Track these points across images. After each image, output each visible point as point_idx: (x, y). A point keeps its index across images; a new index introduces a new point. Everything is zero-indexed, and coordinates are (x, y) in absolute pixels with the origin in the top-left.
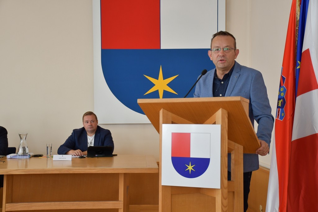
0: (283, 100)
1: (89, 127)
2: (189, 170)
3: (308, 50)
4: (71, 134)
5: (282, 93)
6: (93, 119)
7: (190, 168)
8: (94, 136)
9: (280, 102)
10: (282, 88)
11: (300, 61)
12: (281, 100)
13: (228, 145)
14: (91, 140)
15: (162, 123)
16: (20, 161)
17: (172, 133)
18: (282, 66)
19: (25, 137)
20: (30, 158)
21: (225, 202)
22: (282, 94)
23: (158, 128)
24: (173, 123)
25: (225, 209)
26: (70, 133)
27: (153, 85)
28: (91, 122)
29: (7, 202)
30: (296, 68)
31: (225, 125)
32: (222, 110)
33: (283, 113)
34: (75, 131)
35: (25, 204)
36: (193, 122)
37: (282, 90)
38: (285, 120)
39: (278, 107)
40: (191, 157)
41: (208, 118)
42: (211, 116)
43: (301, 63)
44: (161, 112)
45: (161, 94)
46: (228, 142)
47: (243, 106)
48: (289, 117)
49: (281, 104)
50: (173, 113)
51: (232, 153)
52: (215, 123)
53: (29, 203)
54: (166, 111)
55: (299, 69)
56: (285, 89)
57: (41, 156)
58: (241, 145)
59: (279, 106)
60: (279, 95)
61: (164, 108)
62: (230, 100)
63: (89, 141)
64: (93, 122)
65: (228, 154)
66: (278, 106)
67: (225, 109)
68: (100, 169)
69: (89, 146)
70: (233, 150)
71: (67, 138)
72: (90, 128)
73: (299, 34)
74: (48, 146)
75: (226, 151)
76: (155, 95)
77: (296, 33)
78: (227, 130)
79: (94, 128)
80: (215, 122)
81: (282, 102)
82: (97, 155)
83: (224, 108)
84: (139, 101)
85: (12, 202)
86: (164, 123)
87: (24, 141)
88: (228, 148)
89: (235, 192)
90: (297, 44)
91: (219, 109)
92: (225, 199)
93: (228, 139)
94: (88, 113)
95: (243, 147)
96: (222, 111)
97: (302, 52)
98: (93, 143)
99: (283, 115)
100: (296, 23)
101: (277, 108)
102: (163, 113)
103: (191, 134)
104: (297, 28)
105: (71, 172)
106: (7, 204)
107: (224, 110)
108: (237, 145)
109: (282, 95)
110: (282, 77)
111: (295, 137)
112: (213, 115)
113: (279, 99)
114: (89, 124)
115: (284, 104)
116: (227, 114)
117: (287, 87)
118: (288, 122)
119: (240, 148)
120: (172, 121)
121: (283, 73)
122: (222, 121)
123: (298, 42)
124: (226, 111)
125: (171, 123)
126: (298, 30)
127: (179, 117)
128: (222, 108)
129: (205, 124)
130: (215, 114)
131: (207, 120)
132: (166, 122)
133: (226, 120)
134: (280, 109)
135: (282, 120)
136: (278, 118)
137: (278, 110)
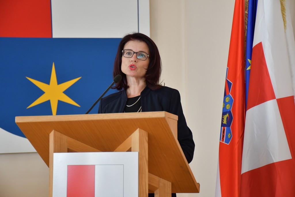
0: (229, 115)
3: (260, 45)
5: (228, 105)
9: (226, 117)
11: (251, 59)
12: (226, 114)
13: (149, 181)
15: (53, 151)
17: (68, 166)
18: (228, 66)
22: (228, 107)
23: (47, 160)
24: (69, 151)
27: (41, 93)
30: (246, 69)
31: (145, 152)
32: (139, 130)
33: (229, 134)
36: (98, 149)
37: (227, 101)
38: (232, 144)
39: (223, 125)
41: (121, 144)
42: (125, 140)
43: (252, 62)
44: (52, 135)
46: (149, 177)
47: (168, 125)
48: (237, 139)
49: (227, 120)
50: (69, 137)
51: (155, 193)
52: (130, 150)
54: (58, 134)
55: (250, 70)
56: (231, 100)
58: (168, 180)
59: (224, 123)
60: (224, 108)
61: (55, 130)
65: (149, 194)
66: (222, 123)
70: (156, 188)
73: (249, 21)
75: (146, 190)
77: (246, 19)
78: (147, 160)
80: (131, 148)
81: (227, 118)
83: (142, 128)
84: (18, 119)
86: (55, 152)
88: (149, 185)
90: (247, 34)
91: (135, 130)
93: (150, 171)
95: (171, 183)
96: (140, 133)
97: (253, 47)
99: (229, 137)
100: (245, 6)
101: (222, 126)
102: (55, 136)
103: (96, 166)
104: (247, 12)
107: (143, 131)
108: (162, 180)
109: (227, 108)
110: (227, 81)
111: (246, 168)
112: (128, 139)
113: (224, 114)
115: (230, 120)
116: (147, 136)
117: (234, 97)
118: (236, 147)
119: (167, 185)
120: (69, 148)
121: (228, 75)
122: (139, 146)
123: (247, 32)
124: (145, 132)
125: (67, 151)
126: (248, 14)
127: (78, 141)
128: (140, 128)
129: (116, 151)
130: (130, 136)
131: (119, 145)
132: (59, 150)
133: (146, 145)
134: (226, 127)
135: (228, 144)
136: (223, 140)
137: (223, 129)
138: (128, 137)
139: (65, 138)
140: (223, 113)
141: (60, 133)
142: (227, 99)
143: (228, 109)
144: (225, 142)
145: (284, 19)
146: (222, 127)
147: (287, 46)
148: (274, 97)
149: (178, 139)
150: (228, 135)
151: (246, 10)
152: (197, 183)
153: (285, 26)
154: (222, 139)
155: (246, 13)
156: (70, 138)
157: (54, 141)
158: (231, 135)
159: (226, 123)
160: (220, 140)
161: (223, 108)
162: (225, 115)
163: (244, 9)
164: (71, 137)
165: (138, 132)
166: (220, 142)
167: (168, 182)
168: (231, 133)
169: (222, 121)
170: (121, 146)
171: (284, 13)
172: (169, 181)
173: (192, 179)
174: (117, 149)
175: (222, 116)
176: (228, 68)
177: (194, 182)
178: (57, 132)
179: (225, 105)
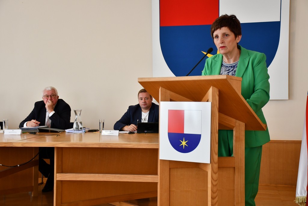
1: (143, 104)
2: (183, 145)
4: (127, 111)
6: (147, 97)
7: (184, 143)
8: (148, 112)
14: (145, 116)
15: (161, 100)
16: (75, 135)
17: (169, 110)
19: (80, 113)
20: (85, 132)
21: (215, 176)
24: (171, 100)
25: (215, 183)
26: (125, 110)
28: (145, 99)
29: (57, 173)
32: (212, 88)
34: (131, 108)
35: (72, 175)
36: (191, 100)
40: (184, 133)
42: (205, 94)
44: (160, 90)
50: (171, 91)
51: (234, 129)
52: (208, 101)
53: (76, 174)
57: (95, 131)
58: (242, 122)
61: (161, 87)
62: (217, 79)
63: (143, 117)
64: (147, 99)
68: (135, 144)
69: (142, 121)
71: (123, 114)
72: (145, 105)
74: (100, 122)
75: (216, 128)
79: (148, 104)
82: (146, 131)
83: (214, 86)
84: (139, 80)
85: (62, 172)
87: (79, 116)
89: (236, 168)
91: (210, 87)
92: (215, 173)
94: (143, 90)
95: (244, 124)
98: (147, 119)
103: (185, 111)
105: (109, 147)
106: (57, 174)
107: (215, 88)
108: (238, 121)
114: (143, 101)
116: (218, 91)
119: (242, 125)
122: (212, 98)
127: (177, 94)
128: (212, 86)
129: (202, 102)
132: (164, 100)
133: (217, 98)
138: (207, 92)
139: (168, 92)
141: (165, 89)
149: (242, 94)
157: (161, 94)
170: (204, 98)
173: (258, 121)
174: (202, 100)
177: (260, 123)
178: (163, 88)
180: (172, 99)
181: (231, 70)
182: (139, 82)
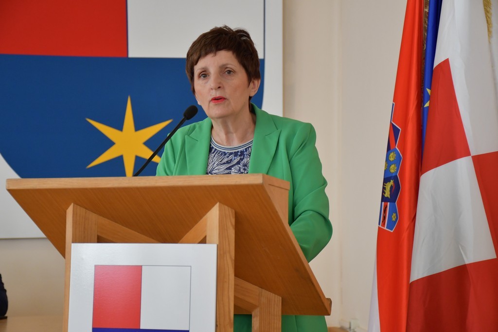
0: (394, 182)
3: (446, 62)
10: (392, 154)
11: (430, 89)
12: (390, 181)
17: (96, 266)
18: (393, 101)
22: (393, 169)
24: (100, 240)
27: (110, 143)
30: (424, 105)
31: (229, 244)
32: (220, 207)
33: (394, 215)
36: (153, 239)
37: (392, 159)
38: (398, 232)
39: (384, 199)
40: (141, 328)
41: (191, 229)
42: (196, 222)
43: (431, 94)
44: (70, 213)
45: (129, 166)
47: (269, 197)
48: (406, 223)
49: (391, 191)
50: (100, 215)
51: (253, 314)
52: (203, 241)
55: (429, 107)
56: (398, 158)
58: (275, 294)
60: (387, 171)
61: (76, 203)
66: (383, 196)
67: (228, 206)
70: (255, 307)
73: (429, 24)
76: (116, 167)
77: (425, 23)
78: (233, 258)
80: (205, 237)
81: (391, 187)
83: (225, 202)
84: (11, 184)
90: (426, 48)
91: (213, 206)
95: (281, 298)
96: (220, 210)
97: (434, 68)
99: (394, 219)
101: (382, 201)
102: (74, 213)
103: (143, 267)
104: (427, 10)
107: (226, 207)
108: (265, 293)
109: (392, 171)
110: (392, 126)
112: (201, 221)
113: (386, 180)
115: (396, 190)
116: (234, 216)
117: (404, 152)
118: (405, 235)
119: (275, 301)
120: (99, 234)
121: (394, 116)
122: (219, 234)
123: (427, 42)
124: (230, 209)
125: (96, 241)
126: (428, 13)
127: (116, 224)
128: (220, 202)
129: (182, 243)
130: (205, 216)
131: (187, 232)
132: (82, 238)
133: (232, 233)
134: (389, 203)
135: (392, 231)
136: (384, 225)
137: (384, 206)
138: (201, 217)
139: (93, 217)
140: (384, 179)
141: (84, 209)
142: (392, 157)
143: (393, 173)
144: (387, 228)
145: (489, 20)
146: (383, 203)
147: (492, 67)
148: (467, 153)
150: (393, 217)
151: (426, 7)
152: (327, 299)
153: (489, 31)
154: (382, 222)
155: (426, 12)
156: (101, 217)
157: (73, 223)
158: (397, 216)
159: (389, 196)
160: (379, 224)
161: (385, 171)
162: (388, 183)
163: (423, 5)
164: (103, 217)
165: (218, 209)
166: (379, 227)
167: (276, 296)
168: (396, 213)
169: (383, 192)
170: (191, 234)
171: (488, 9)
172: (278, 295)
173: (317, 291)
174: (184, 238)
175: (384, 185)
176: (394, 103)
177: (320, 297)
178: (79, 207)
179: (387, 167)
180: (103, 236)
181: (235, 161)
182: (9, 190)
